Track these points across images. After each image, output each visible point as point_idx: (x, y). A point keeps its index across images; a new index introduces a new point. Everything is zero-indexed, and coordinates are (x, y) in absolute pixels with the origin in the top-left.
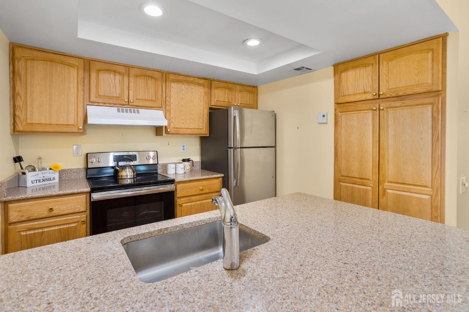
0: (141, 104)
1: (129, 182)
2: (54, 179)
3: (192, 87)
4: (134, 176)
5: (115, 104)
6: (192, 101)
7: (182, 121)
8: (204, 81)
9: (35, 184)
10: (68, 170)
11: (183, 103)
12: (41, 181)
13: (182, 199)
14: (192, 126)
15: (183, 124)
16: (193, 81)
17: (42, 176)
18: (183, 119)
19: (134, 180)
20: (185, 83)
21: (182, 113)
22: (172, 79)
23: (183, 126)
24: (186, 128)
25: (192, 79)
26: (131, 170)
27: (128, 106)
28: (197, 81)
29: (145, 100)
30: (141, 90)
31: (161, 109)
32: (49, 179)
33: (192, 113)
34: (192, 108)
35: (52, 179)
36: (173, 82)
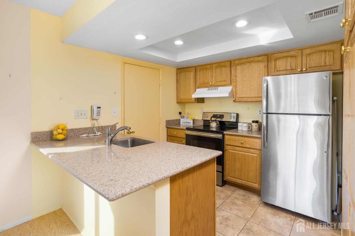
0: (219, 84)
1: (214, 129)
2: (191, 123)
3: (252, 65)
4: (217, 127)
5: (207, 86)
6: (252, 76)
7: (245, 92)
8: (263, 57)
9: (183, 124)
10: (198, 120)
11: (245, 79)
12: (186, 123)
13: (228, 146)
14: (252, 95)
15: (245, 94)
16: (253, 60)
17: (186, 121)
18: (245, 90)
19: (217, 129)
20: (247, 64)
21: (245, 86)
22: (237, 64)
23: (245, 96)
24: (248, 97)
25: (252, 59)
26: (216, 124)
27: (213, 87)
28: (256, 59)
29: (221, 81)
30: (218, 76)
31: (231, 85)
32: (189, 123)
33: (252, 85)
34: (252, 81)
35: (190, 123)
36: (238, 65)
